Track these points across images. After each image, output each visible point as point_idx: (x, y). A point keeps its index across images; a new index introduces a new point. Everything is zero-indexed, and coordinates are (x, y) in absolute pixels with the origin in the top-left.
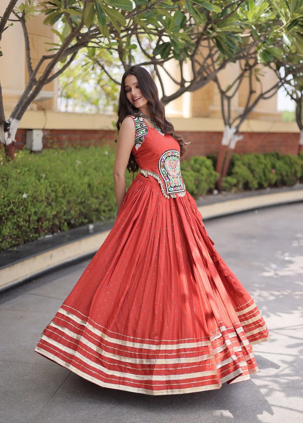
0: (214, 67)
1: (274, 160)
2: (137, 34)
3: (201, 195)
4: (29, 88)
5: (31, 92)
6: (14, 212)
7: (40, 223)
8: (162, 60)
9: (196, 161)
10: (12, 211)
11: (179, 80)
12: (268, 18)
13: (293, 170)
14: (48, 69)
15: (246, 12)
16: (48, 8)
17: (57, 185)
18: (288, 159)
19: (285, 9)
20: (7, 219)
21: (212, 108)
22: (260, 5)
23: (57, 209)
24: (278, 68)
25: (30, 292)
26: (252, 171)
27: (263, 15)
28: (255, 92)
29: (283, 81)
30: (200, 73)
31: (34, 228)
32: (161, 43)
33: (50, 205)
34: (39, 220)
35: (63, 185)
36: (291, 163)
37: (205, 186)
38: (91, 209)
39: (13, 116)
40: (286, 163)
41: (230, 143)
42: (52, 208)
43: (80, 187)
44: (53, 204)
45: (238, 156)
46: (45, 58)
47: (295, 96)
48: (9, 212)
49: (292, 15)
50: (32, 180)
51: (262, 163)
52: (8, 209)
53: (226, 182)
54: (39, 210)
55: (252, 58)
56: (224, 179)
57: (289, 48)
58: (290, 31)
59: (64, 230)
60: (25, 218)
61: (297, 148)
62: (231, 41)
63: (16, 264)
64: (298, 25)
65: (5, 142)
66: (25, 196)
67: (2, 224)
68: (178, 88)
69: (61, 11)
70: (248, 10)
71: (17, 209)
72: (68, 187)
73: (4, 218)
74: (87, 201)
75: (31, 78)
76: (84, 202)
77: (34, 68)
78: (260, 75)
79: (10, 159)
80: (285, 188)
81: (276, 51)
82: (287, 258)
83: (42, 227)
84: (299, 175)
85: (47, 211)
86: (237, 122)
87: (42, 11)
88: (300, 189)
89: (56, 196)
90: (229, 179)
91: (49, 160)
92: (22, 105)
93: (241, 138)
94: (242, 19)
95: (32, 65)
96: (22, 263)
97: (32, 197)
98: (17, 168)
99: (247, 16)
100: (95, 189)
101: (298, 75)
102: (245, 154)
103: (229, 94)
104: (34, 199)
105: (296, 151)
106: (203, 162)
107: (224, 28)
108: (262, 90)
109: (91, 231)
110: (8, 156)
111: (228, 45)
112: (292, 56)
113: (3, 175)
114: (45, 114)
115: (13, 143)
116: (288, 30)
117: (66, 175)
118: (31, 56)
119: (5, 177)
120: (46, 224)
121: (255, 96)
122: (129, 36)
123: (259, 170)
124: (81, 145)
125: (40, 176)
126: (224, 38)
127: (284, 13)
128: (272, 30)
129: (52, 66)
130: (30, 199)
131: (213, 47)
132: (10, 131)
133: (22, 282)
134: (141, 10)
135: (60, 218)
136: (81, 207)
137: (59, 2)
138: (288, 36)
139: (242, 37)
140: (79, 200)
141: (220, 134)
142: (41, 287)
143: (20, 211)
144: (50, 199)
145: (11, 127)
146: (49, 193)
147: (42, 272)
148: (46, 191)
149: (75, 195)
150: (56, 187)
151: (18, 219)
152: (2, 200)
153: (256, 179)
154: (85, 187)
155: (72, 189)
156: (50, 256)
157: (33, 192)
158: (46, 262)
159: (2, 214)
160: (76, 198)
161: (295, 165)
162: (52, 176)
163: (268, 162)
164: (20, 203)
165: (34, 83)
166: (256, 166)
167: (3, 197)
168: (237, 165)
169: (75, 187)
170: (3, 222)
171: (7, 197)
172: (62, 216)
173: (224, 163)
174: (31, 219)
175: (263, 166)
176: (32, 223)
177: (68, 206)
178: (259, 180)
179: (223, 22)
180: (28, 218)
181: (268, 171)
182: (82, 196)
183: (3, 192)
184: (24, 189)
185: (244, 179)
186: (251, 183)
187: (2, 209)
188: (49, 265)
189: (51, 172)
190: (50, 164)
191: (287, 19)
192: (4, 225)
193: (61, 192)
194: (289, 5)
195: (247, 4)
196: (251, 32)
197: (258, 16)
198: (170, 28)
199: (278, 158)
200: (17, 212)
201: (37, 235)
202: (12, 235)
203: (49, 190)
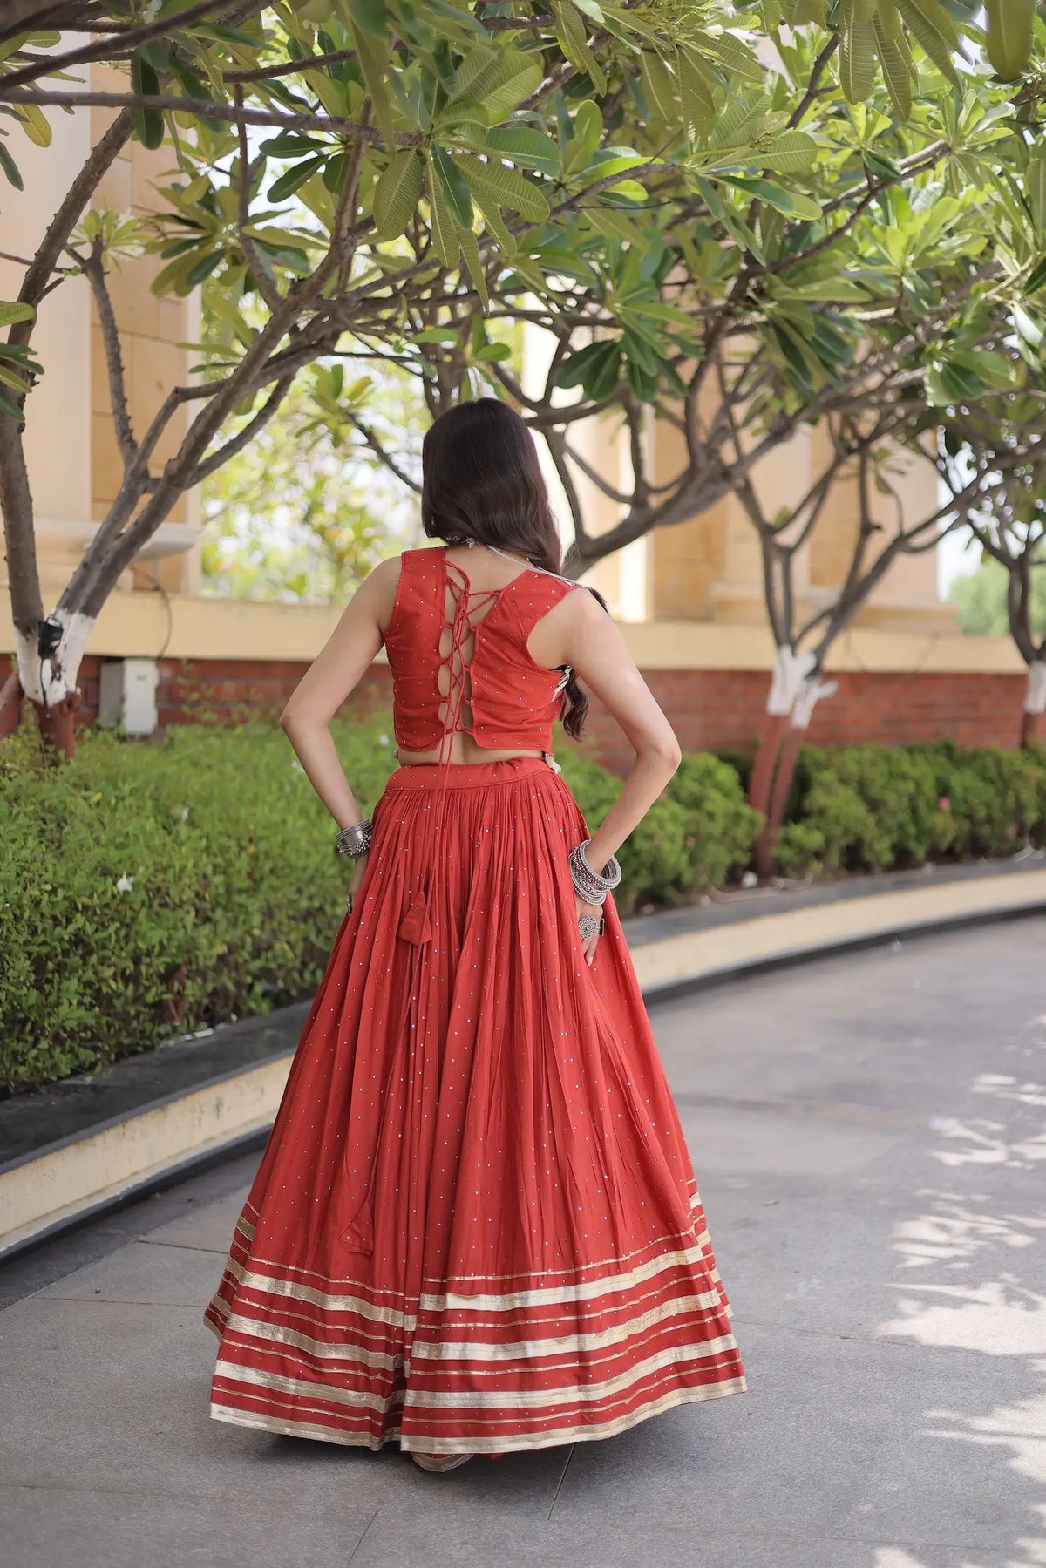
0: (737, 447)
1: (942, 766)
3: (704, 890)
4: (127, 501)
5: (133, 518)
6: (86, 945)
7: (175, 986)
10: (78, 940)
11: (627, 486)
12: (960, 253)
13: (1010, 801)
14: (199, 429)
15: (882, 230)
16: (171, 236)
17: (232, 844)
18: (989, 762)
19: (1015, 218)
20: (60, 968)
21: (721, 590)
22: (929, 207)
23: (234, 935)
25: (149, 1237)
26: (874, 805)
28: (879, 528)
31: (155, 1004)
32: (567, 355)
33: (208, 920)
34: (168, 976)
35: (252, 849)
36: (1000, 775)
37: (720, 856)
39: (68, 603)
40: (985, 778)
41: (793, 707)
42: (215, 932)
43: (308, 855)
44: (218, 915)
45: (820, 754)
46: (182, 395)
48: (70, 942)
49: (1039, 240)
50: (146, 829)
51: (903, 777)
52: (68, 933)
53: (787, 842)
54: (171, 938)
55: (872, 406)
56: (779, 833)
58: (1036, 297)
59: (251, 1013)
60: (122, 964)
61: (1017, 724)
62: (830, 334)
63: (101, 1132)
65: (44, 693)
66: (124, 884)
67: (47, 987)
68: (623, 511)
69: (218, 248)
70: (888, 225)
71: (97, 931)
72: (267, 855)
73: (50, 965)
74: (328, 908)
75: (132, 466)
76: (321, 909)
77: (139, 436)
78: (891, 470)
79: (61, 755)
80: (983, 864)
81: (992, 364)
83: (179, 997)
84: (1032, 817)
85: (197, 939)
87: (150, 248)
88: (1036, 866)
89: (229, 889)
90: (797, 831)
91: (194, 764)
92: (104, 563)
93: (829, 689)
94: (867, 256)
95: (131, 424)
96: (120, 1129)
97: (147, 891)
98: (87, 788)
99: (882, 246)
102: (841, 749)
103: (787, 538)
104: (157, 897)
105: (1016, 736)
106: (708, 774)
107: (805, 289)
108: (901, 524)
110: (51, 748)
111: (819, 347)
113: (43, 810)
114: (166, 602)
115: (70, 700)
116: (1030, 293)
117: (262, 811)
119: (48, 817)
120: (193, 990)
121: (877, 545)
123: (895, 800)
125: (168, 816)
126: (809, 324)
127: (1008, 236)
128: (971, 294)
130: (143, 895)
132: (61, 654)
133: (121, 1199)
135: (237, 967)
136: (308, 929)
137: (208, 215)
138: (1031, 314)
139: (864, 322)
140: (304, 904)
141: (760, 680)
142: (190, 1218)
143: (110, 935)
144: (207, 897)
145: (66, 638)
146: (205, 876)
147: (187, 1161)
148: (194, 866)
149: (291, 884)
150: (227, 856)
151: (99, 968)
152: (46, 897)
153: (888, 831)
154: (325, 856)
155: (280, 863)
156: (214, 1102)
157: (151, 870)
158: (200, 1125)
159: (44, 950)
160: (295, 896)
161: (1017, 783)
162: (212, 814)
163: (923, 771)
164: (107, 911)
165: (141, 487)
166: (884, 787)
167: (48, 887)
168: (821, 784)
169: (293, 857)
170: (50, 981)
171: (62, 886)
172: (246, 961)
173: (774, 780)
174: (143, 968)
175: (911, 787)
176: (146, 983)
177: (268, 927)
178: (895, 837)
179: (802, 268)
180: (132, 967)
181: (928, 803)
182: (313, 889)
183: (51, 869)
184: (120, 861)
185: (846, 831)
186: (871, 846)
187: (44, 931)
188: (212, 1139)
189: (206, 802)
190: (199, 776)
191: (1022, 254)
192: (54, 991)
193: (245, 871)
194: (1031, 207)
195: (885, 203)
196: (897, 304)
197: (923, 246)
198: (623, 287)
199: (956, 763)
200: (98, 941)
201: (163, 1028)
202: (77, 1029)
203: (206, 864)
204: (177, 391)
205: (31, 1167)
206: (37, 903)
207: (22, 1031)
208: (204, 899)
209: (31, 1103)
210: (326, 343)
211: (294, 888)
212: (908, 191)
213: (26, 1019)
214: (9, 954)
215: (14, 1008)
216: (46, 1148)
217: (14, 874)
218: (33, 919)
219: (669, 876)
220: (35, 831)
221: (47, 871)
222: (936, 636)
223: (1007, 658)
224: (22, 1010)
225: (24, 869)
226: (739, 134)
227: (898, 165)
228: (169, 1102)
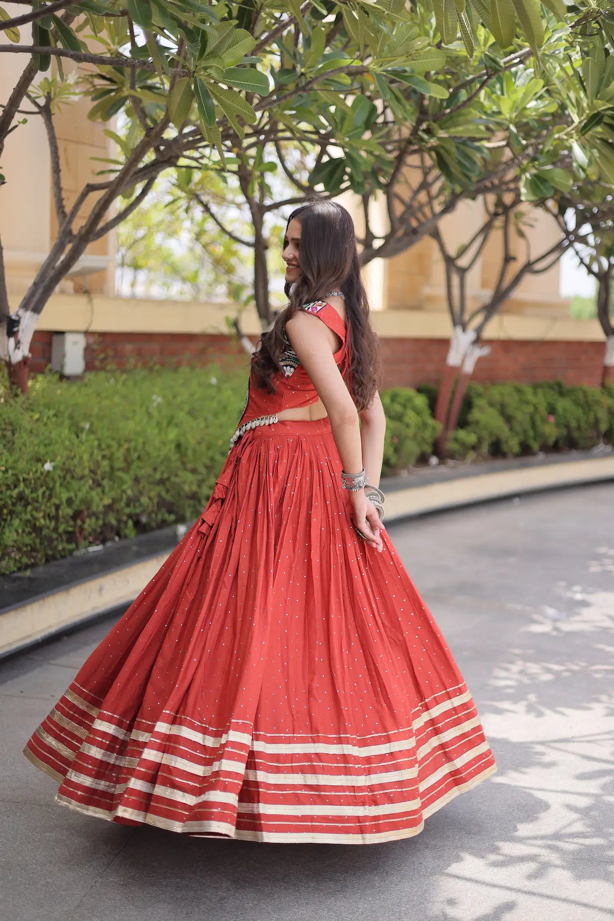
0: (432, 209)
1: (553, 396)
2: (277, 141)
3: (405, 467)
4: (58, 249)
5: (63, 257)
6: (27, 500)
7: (79, 522)
8: (327, 194)
9: (393, 398)
10: (21, 497)
11: (362, 234)
12: (541, 110)
13: (592, 418)
14: (97, 210)
15: (498, 97)
16: (98, 87)
17: (114, 444)
18: (581, 395)
19: (576, 91)
20: (11, 513)
21: (427, 291)
22: (527, 84)
23: (113, 494)
24: (562, 211)
25: (58, 661)
26: (509, 419)
27: (532, 104)
28: (514, 259)
29: (572, 237)
30: (403, 220)
31: (66, 532)
32: (325, 159)
33: (99, 485)
34: (76, 515)
35: (126, 446)
36: (587, 402)
37: (413, 448)
38: (182, 493)
39: (25, 305)
40: (577, 403)
41: (463, 361)
42: (103, 492)
43: (159, 449)
44: (105, 483)
45: (479, 388)
46: (91, 188)
47: (595, 268)
48: (16, 498)
49: (590, 105)
50: (63, 435)
51: (528, 403)
52: (15, 493)
53: (456, 440)
54: (76, 496)
55: (509, 190)
56: (451, 434)
57: (584, 170)
58: (587, 136)
59: (126, 537)
60: (48, 511)
61: (599, 372)
62: (467, 156)
63: (30, 603)
64: (602, 125)
65: (10, 357)
66: (48, 466)
67: (3, 523)
69: (125, 95)
70: (503, 94)
71: (32, 492)
72: (135, 450)
73: (5, 511)
74: (173, 479)
75: (63, 228)
76: (168, 479)
77: (68, 209)
78: (525, 224)
79: (19, 391)
80: (574, 453)
81: (559, 176)
82: (579, 597)
83: (82, 529)
84: (603, 427)
85: (92, 497)
86: (479, 319)
87: (86, 94)
88: (605, 455)
89: (112, 468)
90: (462, 434)
91: (98, 395)
92: (45, 284)
93: (485, 351)
94: (489, 112)
95: (64, 203)
96: (42, 602)
97: (62, 470)
98: (33, 411)
99: (499, 106)
100: (190, 453)
101: (603, 225)
102: (494, 384)
103: (463, 262)
104: (67, 474)
105: (598, 379)
106: (409, 400)
107: (453, 130)
108: (528, 255)
110: (15, 387)
111: (460, 163)
112: (590, 188)
113: (5, 424)
114: (90, 301)
115: (25, 360)
116: (583, 135)
117: (131, 425)
118: (63, 184)
119: (9, 427)
120: (90, 524)
121: (514, 268)
122: (260, 145)
123: (521, 416)
124: (162, 365)
125: (78, 427)
126: (453, 150)
127: (574, 101)
128: (550, 134)
129: (105, 204)
130: (59, 472)
131: (430, 169)
132: (20, 335)
133: (40, 641)
134: (286, 92)
135: (118, 511)
136: (160, 489)
137: (119, 75)
138: (583, 147)
139: (489, 149)
140: (158, 476)
141: (444, 344)
142: (80, 651)
143: (38, 496)
144: (99, 473)
145: (22, 326)
146: (98, 461)
147: (81, 620)
148: (90, 456)
149: (150, 466)
150: (111, 450)
151: (34, 513)
152: (1, 474)
153: (517, 434)
154: (170, 450)
155: (143, 453)
156: (99, 587)
157: (64, 458)
158: (89, 600)
159: (2, 503)
160: (152, 472)
161: (596, 407)
162: (103, 426)
163: (540, 400)
164: (38, 481)
165: (68, 239)
166: (516, 409)
167: (3, 468)
168: (478, 406)
169: (150, 450)
170: (5, 520)
171: (12, 468)
172: (123, 508)
173: (451, 402)
174: (61, 513)
175: (531, 409)
176: (62, 521)
177: (135, 488)
178: (522, 437)
179: (451, 118)
180: (54, 511)
181: (542, 418)
182: (163, 468)
183: (4, 458)
184: (46, 454)
185: (491, 434)
186: (507, 442)
187: (2, 492)
188: (96, 607)
189: (100, 418)
190: (100, 403)
191: (580, 112)
192: (6, 525)
193: (122, 459)
194: (585, 84)
195: (500, 81)
196: (508, 139)
197: (521, 107)
198: (344, 131)
199: (562, 393)
200: (33, 498)
201: (73, 546)
202: (21, 545)
203: (97, 455)
204: (89, 185)
208: (97, 474)
210: (172, 160)
211: (152, 467)
212: (516, 73)
221: (2, 459)
222: (555, 319)
223: (595, 332)
226: (400, 50)
227: (502, 62)
228: (71, 587)
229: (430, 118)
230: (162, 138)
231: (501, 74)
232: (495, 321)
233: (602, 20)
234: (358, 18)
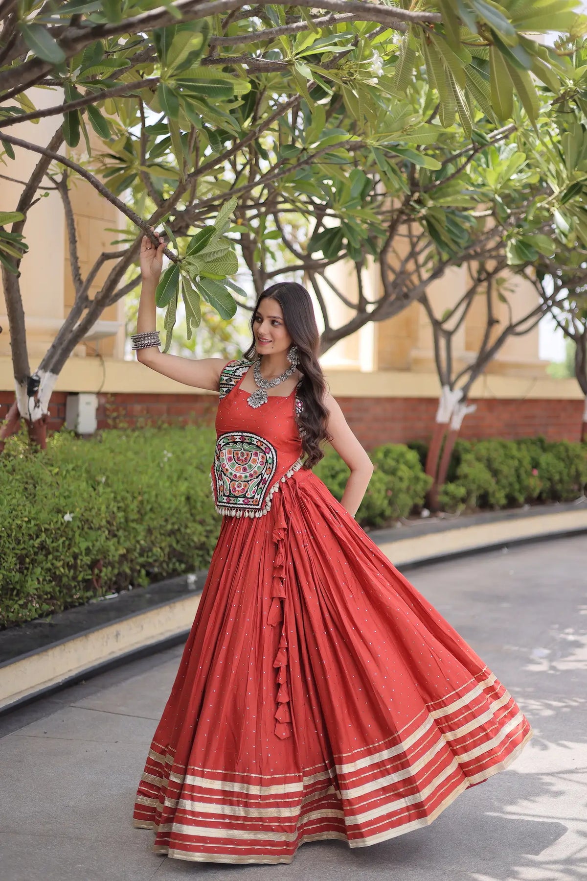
0: (419, 276)
1: (536, 451)
2: (275, 214)
3: (398, 519)
4: (76, 313)
5: (78, 323)
6: (47, 549)
7: (96, 571)
8: (326, 261)
9: (387, 453)
10: (42, 547)
11: (355, 300)
12: (524, 181)
13: (573, 471)
14: (113, 277)
15: (484, 170)
16: (108, 166)
17: (129, 496)
18: (562, 449)
19: (556, 164)
20: (33, 561)
21: (414, 353)
22: (510, 157)
23: (128, 544)
24: (540, 276)
25: (77, 704)
26: (495, 473)
27: (514, 177)
28: (498, 322)
29: (550, 303)
30: (395, 285)
31: (85, 581)
32: (321, 230)
33: (115, 536)
34: (94, 564)
35: (140, 498)
36: (568, 457)
37: (406, 501)
38: (192, 544)
39: (44, 367)
40: (559, 458)
41: (451, 419)
42: (119, 542)
43: (171, 501)
44: (121, 533)
45: (467, 444)
46: (106, 257)
47: (572, 330)
48: (38, 548)
49: (569, 175)
50: (81, 488)
51: (513, 457)
52: (37, 543)
53: (446, 493)
54: (93, 546)
55: (491, 257)
56: (441, 488)
57: (565, 236)
58: (567, 205)
59: (139, 585)
60: (67, 560)
61: (579, 428)
62: (456, 225)
63: (52, 648)
64: (581, 194)
65: (30, 415)
66: (68, 517)
67: (25, 571)
68: (353, 314)
69: (134, 172)
70: (488, 166)
71: (52, 542)
72: (148, 502)
73: (27, 560)
74: (183, 530)
75: (79, 294)
76: (179, 530)
77: (84, 277)
78: (506, 289)
79: (39, 447)
80: (558, 505)
81: (542, 241)
82: (571, 638)
83: (99, 577)
84: (584, 480)
85: (108, 546)
86: (465, 379)
87: (98, 171)
89: (127, 520)
90: (451, 487)
91: (112, 451)
92: (63, 346)
93: (472, 409)
94: (476, 183)
95: (81, 271)
96: (62, 647)
97: (81, 521)
98: (52, 465)
99: (484, 178)
100: (199, 505)
101: (578, 290)
102: (479, 441)
103: (449, 326)
104: (86, 524)
105: (578, 435)
106: (402, 455)
107: (442, 201)
108: (511, 319)
109: (193, 587)
110: (34, 444)
111: (449, 231)
112: (567, 254)
113: (27, 477)
114: (102, 364)
115: (44, 418)
116: (564, 204)
117: (145, 479)
118: (79, 254)
119: (30, 481)
120: (106, 573)
121: (498, 330)
122: (261, 216)
123: (507, 470)
124: (170, 424)
125: (95, 481)
126: (443, 218)
127: (554, 173)
128: (532, 204)
129: (120, 271)
130: (78, 523)
131: (419, 238)
132: (40, 394)
133: (62, 684)
134: (290, 166)
135: (132, 561)
136: (172, 540)
137: (129, 154)
138: (564, 215)
139: (476, 218)
140: (169, 527)
141: (433, 403)
142: (99, 695)
143: (58, 546)
144: (115, 524)
145: (41, 386)
146: (113, 513)
147: (99, 664)
148: (107, 508)
149: (162, 517)
150: (126, 502)
151: (54, 561)
152: (24, 524)
153: (504, 487)
154: (180, 502)
155: (155, 505)
156: (115, 633)
157: (83, 510)
158: (107, 645)
159: (24, 552)
160: (163, 523)
161: (577, 461)
162: (118, 480)
163: (525, 455)
164: (59, 532)
165: (84, 305)
166: (502, 463)
167: (26, 519)
168: (466, 461)
169: (162, 502)
170: (27, 569)
171: (34, 519)
172: (136, 558)
173: (441, 458)
174: (79, 562)
175: (516, 463)
176: (81, 569)
177: (148, 539)
178: (507, 490)
179: (441, 189)
180: (73, 561)
181: (526, 472)
182: (174, 520)
183: (27, 509)
184: (66, 505)
185: (479, 487)
186: (493, 495)
187: (24, 542)
188: (113, 652)
189: (116, 472)
190: (114, 458)
191: (560, 182)
192: (29, 573)
193: (136, 510)
194: (564, 157)
195: (486, 154)
196: (493, 209)
197: (506, 178)
198: (341, 201)
199: (544, 449)
200: (53, 547)
201: (90, 594)
202: (42, 594)
203: (114, 506)
204: (103, 254)
205: (13, 666)
206: (20, 527)
207: (12, 595)
208: (113, 525)
209: (16, 633)
210: (182, 230)
211: (163, 519)
212: (500, 148)
213: (14, 589)
214: (5, 555)
215: (7, 583)
216: (21, 656)
217: (8, 512)
218: (18, 535)
219: (378, 512)
220: (21, 489)
221: (25, 510)
222: (535, 379)
223: (574, 391)
224: (12, 583)
225: (14, 509)
226: (396, 125)
227: (488, 137)
228: (90, 633)
229: (421, 190)
230: (175, 209)
231: (486, 148)
232: (480, 381)
233: (579, 98)
234: (357, 97)
